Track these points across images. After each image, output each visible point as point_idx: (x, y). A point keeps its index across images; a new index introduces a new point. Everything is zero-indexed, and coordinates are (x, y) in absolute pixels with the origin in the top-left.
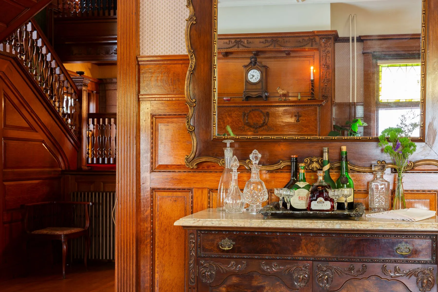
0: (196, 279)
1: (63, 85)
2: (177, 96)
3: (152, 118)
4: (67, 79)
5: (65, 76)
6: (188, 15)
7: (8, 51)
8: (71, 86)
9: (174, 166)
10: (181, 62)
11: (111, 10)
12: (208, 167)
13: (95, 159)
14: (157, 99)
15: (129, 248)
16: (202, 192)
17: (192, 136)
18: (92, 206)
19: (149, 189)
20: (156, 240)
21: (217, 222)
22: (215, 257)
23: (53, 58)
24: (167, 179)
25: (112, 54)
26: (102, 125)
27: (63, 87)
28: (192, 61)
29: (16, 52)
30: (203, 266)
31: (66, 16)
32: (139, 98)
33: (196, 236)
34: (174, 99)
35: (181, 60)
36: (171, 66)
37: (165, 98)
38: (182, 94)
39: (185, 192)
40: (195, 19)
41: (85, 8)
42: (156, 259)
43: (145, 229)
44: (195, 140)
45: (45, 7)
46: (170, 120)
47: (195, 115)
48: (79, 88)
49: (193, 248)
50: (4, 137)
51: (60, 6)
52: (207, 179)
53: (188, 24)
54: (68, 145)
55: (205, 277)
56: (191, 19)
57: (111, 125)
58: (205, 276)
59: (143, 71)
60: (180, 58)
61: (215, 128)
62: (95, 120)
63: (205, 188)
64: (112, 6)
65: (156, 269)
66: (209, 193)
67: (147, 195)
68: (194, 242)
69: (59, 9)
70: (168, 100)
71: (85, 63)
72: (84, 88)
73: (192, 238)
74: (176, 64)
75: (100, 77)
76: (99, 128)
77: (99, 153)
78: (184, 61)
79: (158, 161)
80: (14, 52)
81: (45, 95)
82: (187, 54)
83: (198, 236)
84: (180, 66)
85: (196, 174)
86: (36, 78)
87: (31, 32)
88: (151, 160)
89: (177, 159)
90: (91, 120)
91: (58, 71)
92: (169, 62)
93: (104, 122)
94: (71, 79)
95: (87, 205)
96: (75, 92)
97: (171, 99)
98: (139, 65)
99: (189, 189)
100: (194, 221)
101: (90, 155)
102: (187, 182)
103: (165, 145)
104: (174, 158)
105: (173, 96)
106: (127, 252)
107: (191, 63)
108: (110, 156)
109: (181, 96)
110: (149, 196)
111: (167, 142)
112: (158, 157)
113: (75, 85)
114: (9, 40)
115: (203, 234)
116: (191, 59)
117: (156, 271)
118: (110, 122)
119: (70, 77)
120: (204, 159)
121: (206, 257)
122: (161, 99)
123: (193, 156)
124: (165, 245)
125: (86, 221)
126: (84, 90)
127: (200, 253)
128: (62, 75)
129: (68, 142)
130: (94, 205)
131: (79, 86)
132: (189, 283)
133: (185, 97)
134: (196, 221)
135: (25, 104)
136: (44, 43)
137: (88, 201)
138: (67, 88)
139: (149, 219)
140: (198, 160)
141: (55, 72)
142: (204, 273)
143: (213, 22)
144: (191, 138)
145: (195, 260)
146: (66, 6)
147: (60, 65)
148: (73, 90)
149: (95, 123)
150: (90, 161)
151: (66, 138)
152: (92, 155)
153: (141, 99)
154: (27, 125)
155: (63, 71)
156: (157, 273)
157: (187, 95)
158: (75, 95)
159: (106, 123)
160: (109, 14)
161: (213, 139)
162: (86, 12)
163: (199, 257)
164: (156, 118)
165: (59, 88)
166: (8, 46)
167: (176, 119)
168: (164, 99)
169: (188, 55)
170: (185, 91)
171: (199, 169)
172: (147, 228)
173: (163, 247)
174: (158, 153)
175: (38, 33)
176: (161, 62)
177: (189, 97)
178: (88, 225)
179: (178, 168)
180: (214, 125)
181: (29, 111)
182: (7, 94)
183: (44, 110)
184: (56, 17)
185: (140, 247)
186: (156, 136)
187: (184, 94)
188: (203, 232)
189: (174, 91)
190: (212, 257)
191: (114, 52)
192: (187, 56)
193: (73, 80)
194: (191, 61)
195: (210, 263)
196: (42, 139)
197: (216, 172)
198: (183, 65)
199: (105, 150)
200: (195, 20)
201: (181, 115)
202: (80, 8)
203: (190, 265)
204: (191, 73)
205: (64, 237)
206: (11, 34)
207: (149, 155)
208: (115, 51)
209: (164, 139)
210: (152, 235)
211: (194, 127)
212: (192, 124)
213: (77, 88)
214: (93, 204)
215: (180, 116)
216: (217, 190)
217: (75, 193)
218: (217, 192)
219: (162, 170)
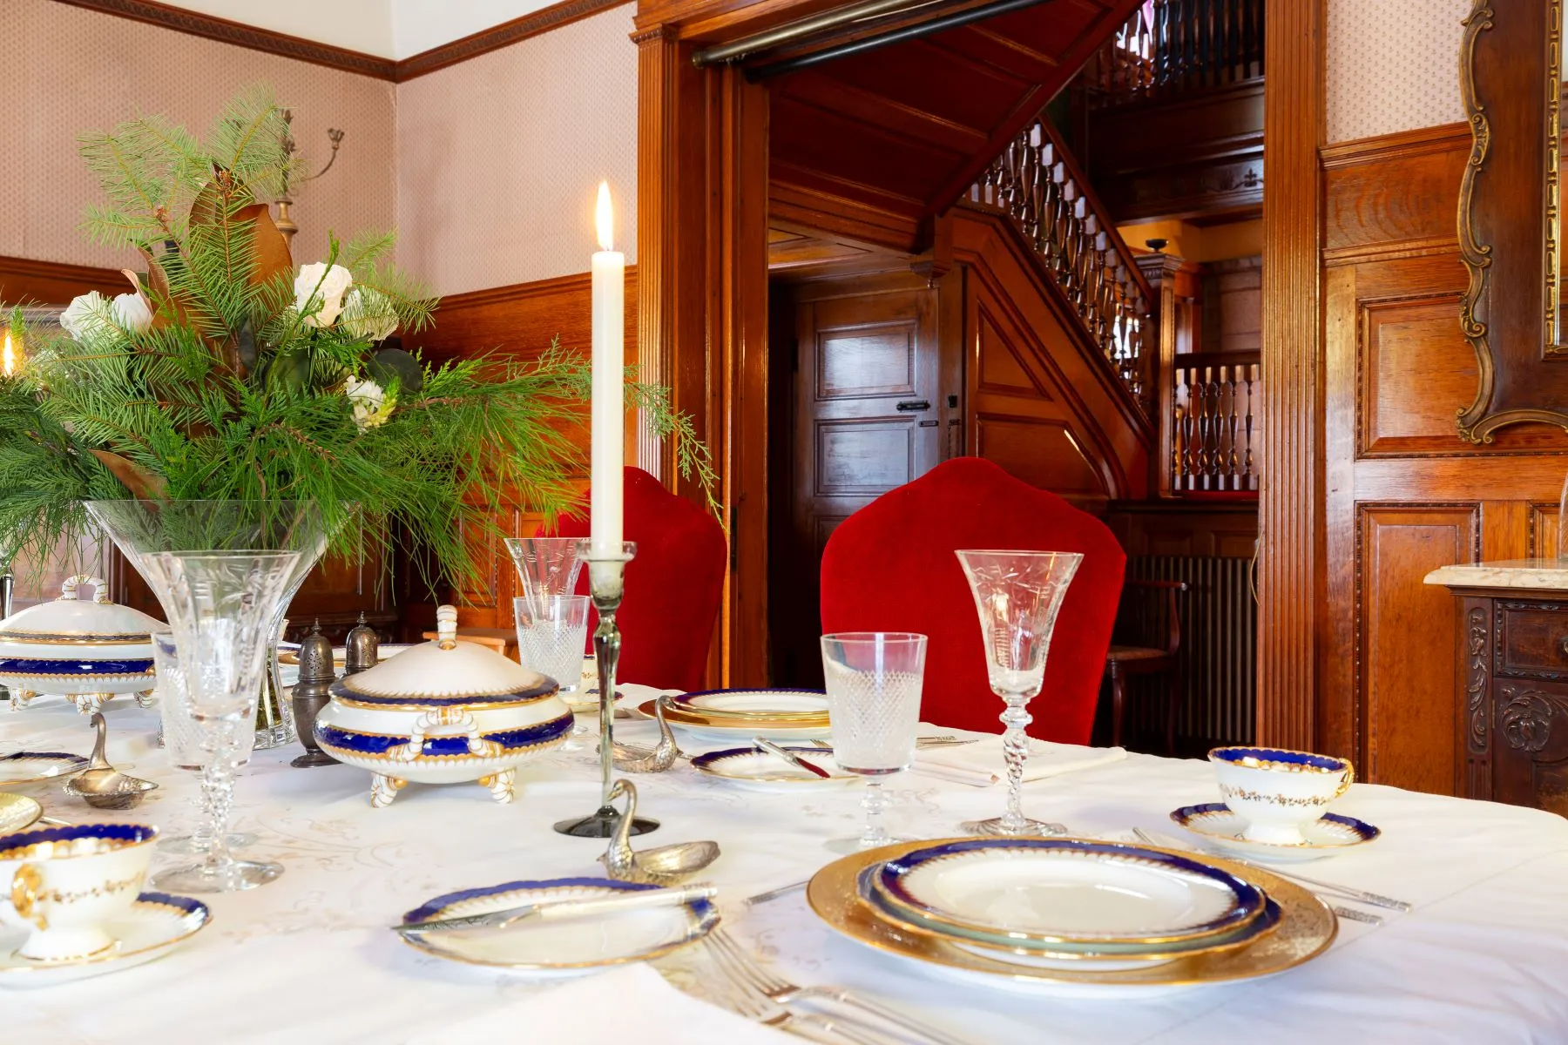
0: (1489, 735)
1: (1114, 278)
2: (1433, 243)
3: (1360, 311)
4: (1123, 263)
5: (1118, 253)
6: (1469, 9)
7: (989, 201)
8: (1133, 279)
9: (1425, 441)
10: (1447, 145)
11: (1238, 64)
12: (1530, 440)
13: (1192, 478)
14: (1373, 257)
15: (1294, 662)
16: (1510, 513)
17: (1478, 351)
18: (1186, 593)
19: (1350, 506)
20: (1370, 644)
21: (1557, 578)
22: (1548, 679)
23: (1089, 209)
24: (1403, 476)
25: (1238, 186)
26: (1211, 385)
27: (1114, 283)
28: (1481, 137)
29: (1006, 202)
30: (1513, 702)
31: (1118, 102)
32: (1323, 260)
33: (1489, 616)
34: (1424, 252)
35: (1447, 139)
36: (1415, 161)
37: (1399, 251)
38: (1447, 237)
39: (1456, 512)
40: (1489, 16)
41: (1167, 71)
42: (1371, 697)
43: (1340, 616)
44: (1488, 363)
45: (1074, 75)
46: (1412, 312)
47: (1487, 290)
48: (1153, 283)
49: (1479, 651)
50: (979, 413)
51: (1104, 80)
52: (1524, 475)
53: (1470, 32)
54: (1126, 438)
55: (1517, 732)
56: (1479, 18)
57: (1234, 384)
58: (1519, 733)
59: (1334, 186)
60: (1442, 135)
61: (1551, 322)
62: (1193, 371)
63: (1519, 501)
64: (1241, 52)
65: (1371, 726)
66: (1532, 515)
67: (1345, 522)
68: (1484, 634)
69: (1103, 85)
70: (1405, 258)
71: (1164, 220)
72: (1165, 283)
73: (1477, 623)
74: (1433, 152)
75: (1206, 259)
76: (1204, 395)
77: (1202, 462)
78: (1454, 143)
79: (1375, 428)
80: (1001, 203)
81: (1071, 306)
82: (1465, 119)
83: (1496, 616)
84: (1443, 157)
85: (1489, 461)
86: (1050, 264)
87: (1041, 148)
88: (1357, 427)
89: (1432, 421)
90: (1180, 373)
91: (1101, 242)
92: (1410, 151)
93: (1216, 375)
94: (1134, 261)
95: (1173, 590)
96: (1142, 294)
97: (1415, 253)
98: (1323, 169)
99: (1470, 505)
100: (1484, 574)
101: (1178, 469)
102: (1463, 485)
103: (1397, 383)
104: (1424, 417)
105: (1421, 244)
106: (1290, 674)
107: (1478, 144)
108: (1233, 471)
109: (1446, 242)
110: (1351, 524)
111: (1404, 373)
112: (1376, 417)
113: (1142, 275)
114: (991, 173)
115: (1510, 610)
116: (1478, 131)
117: (1370, 731)
118: (1231, 375)
119: (1131, 257)
120: (1515, 417)
121: (1520, 678)
122: (1386, 256)
123: (1481, 408)
124: (1397, 658)
125: (1173, 634)
126: (1166, 288)
127: (1503, 664)
128: (1112, 252)
129: (1126, 427)
130: (1191, 593)
131: (1152, 278)
132: (1470, 748)
133: (1458, 244)
134: (1490, 574)
135: (1027, 332)
136: (1068, 174)
137: (1176, 579)
138: (1124, 285)
139: (1351, 587)
140: (1499, 419)
141: (1094, 245)
142: (1513, 722)
143: (1547, 16)
144: (1475, 359)
145: (1486, 685)
146: (1120, 76)
147: (1106, 226)
148: (1137, 290)
149: (1193, 382)
150: (1178, 485)
151: (1119, 417)
152: (1183, 468)
153: (1328, 262)
154: (1027, 383)
155: (1115, 242)
156: (1374, 735)
157: (1462, 235)
158: (1143, 303)
159: (1223, 380)
160: (1232, 77)
161: (1547, 355)
162: (1170, 81)
163: (1501, 675)
164: (1371, 310)
165: (1103, 287)
166: (988, 187)
167: (1430, 310)
168: (1396, 255)
169: (1467, 123)
170: (1458, 226)
171: (1500, 445)
172: (1345, 611)
173: (1391, 666)
174: (1376, 406)
175: (1054, 150)
176: (1386, 155)
177: (1471, 242)
178: (1175, 640)
179: (1436, 445)
180: (1550, 316)
181: (1034, 346)
182: (987, 309)
183: (1069, 344)
184: (1093, 108)
185: (1326, 662)
186: (1373, 359)
187: (1456, 235)
188: (1511, 606)
189: (1423, 230)
190: (1539, 679)
191: (1243, 180)
192: (1465, 125)
193: (1140, 263)
194: (1478, 137)
195: (1533, 695)
196: (1063, 418)
197: (1557, 454)
198: (1453, 154)
199: (1218, 452)
200: (1491, 19)
201: (1445, 295)
202: (1153, 75)
203: (1472, 698)
204: (1478, 172)
205: (1118, 666)
206: (995, 158)
207: (1351, 412)
208: (1246, 176)
209: (1393, 366)
210: (1359, 631)
211: (1486, 326)
212: (1478, 316)
213: (1148, 285)
214: (1189, 587)
215: (1442, 299)
216: (1558, 505)
217: (1144, 560)
218: (1558, 513)
219: (1388, 454)
